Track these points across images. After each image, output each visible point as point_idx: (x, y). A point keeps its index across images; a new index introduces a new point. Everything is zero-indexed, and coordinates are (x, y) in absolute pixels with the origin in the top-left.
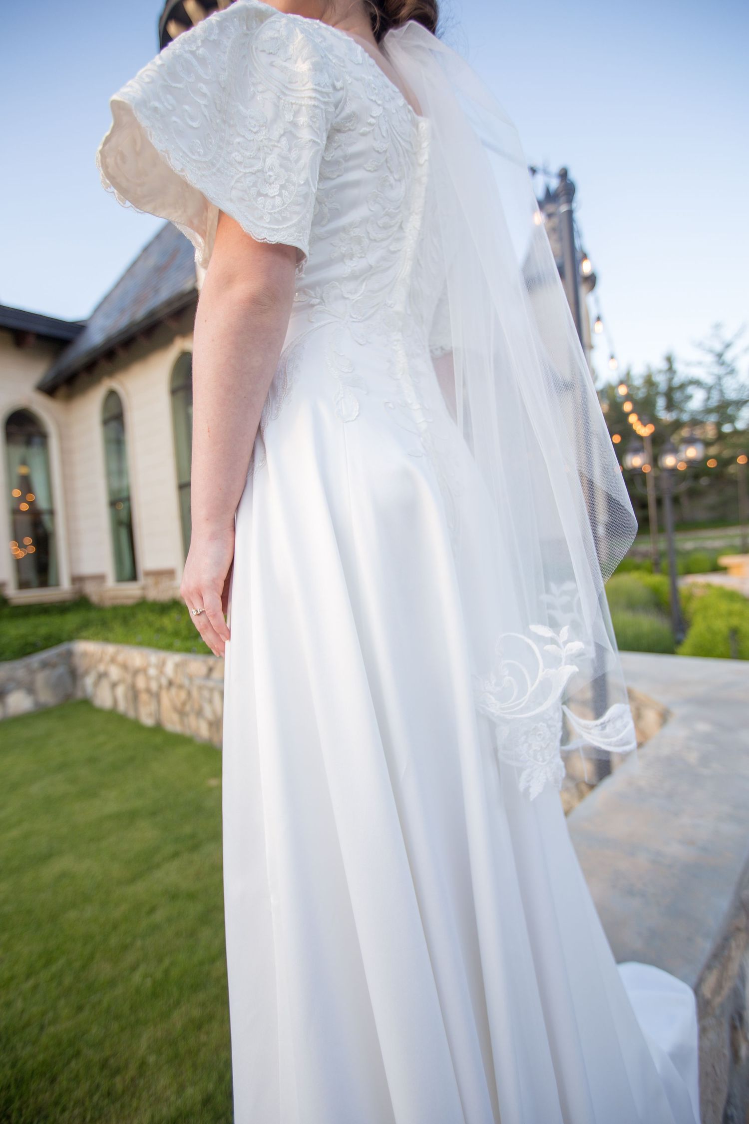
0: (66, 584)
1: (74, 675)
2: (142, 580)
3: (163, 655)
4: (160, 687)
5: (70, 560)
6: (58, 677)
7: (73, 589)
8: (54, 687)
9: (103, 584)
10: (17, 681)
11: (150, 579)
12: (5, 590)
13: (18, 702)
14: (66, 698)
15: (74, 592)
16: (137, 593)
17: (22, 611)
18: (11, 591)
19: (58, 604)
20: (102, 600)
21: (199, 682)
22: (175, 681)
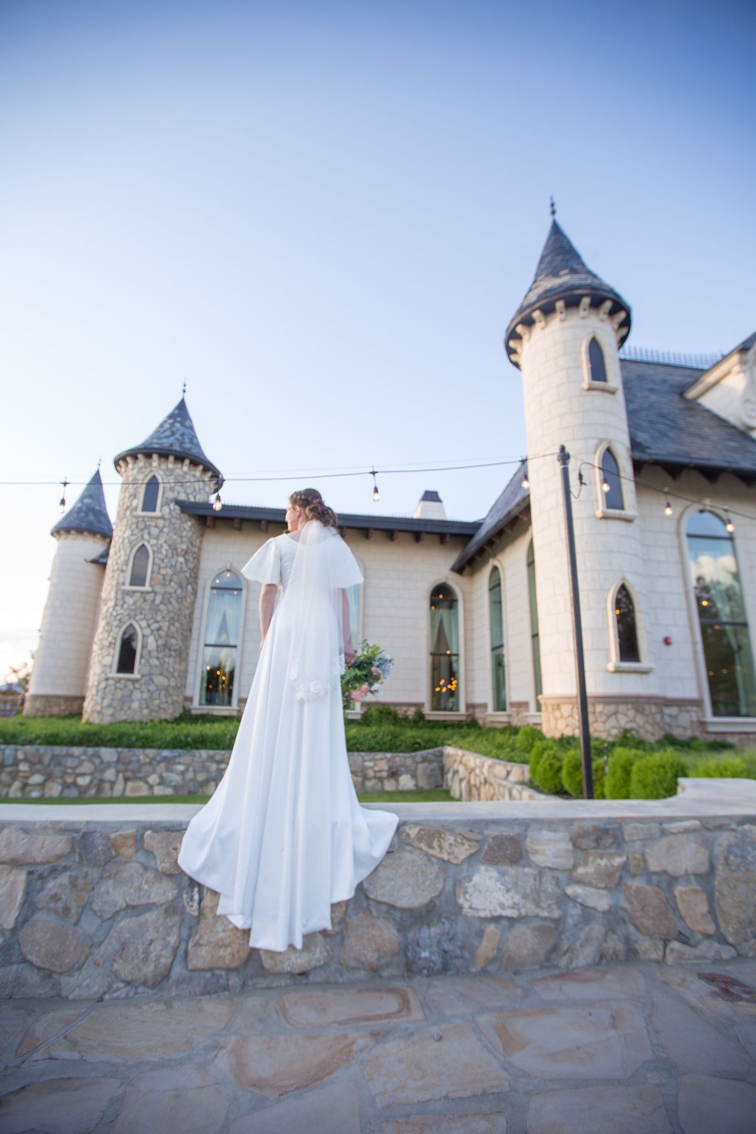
0: (462, 709)
1: (443, 771)
2: (508, 710)
3: (483, 758)
4: (481, 783)
5: (466, 691)
6: (433, 770)
7: (468, 713)
8: (429, 777)
9: (486, 711)
10: (407, 767)
11: (514, 709)
12: (422, 709)
13: (406, 782)
14: (437, 787)
15: (468, 716)
16: (505, 719)
17: (431, 724)
18: (427, 710)
19: (456, 723)
20: (484, 723)
21: (499, 781)
22: (489, 780)
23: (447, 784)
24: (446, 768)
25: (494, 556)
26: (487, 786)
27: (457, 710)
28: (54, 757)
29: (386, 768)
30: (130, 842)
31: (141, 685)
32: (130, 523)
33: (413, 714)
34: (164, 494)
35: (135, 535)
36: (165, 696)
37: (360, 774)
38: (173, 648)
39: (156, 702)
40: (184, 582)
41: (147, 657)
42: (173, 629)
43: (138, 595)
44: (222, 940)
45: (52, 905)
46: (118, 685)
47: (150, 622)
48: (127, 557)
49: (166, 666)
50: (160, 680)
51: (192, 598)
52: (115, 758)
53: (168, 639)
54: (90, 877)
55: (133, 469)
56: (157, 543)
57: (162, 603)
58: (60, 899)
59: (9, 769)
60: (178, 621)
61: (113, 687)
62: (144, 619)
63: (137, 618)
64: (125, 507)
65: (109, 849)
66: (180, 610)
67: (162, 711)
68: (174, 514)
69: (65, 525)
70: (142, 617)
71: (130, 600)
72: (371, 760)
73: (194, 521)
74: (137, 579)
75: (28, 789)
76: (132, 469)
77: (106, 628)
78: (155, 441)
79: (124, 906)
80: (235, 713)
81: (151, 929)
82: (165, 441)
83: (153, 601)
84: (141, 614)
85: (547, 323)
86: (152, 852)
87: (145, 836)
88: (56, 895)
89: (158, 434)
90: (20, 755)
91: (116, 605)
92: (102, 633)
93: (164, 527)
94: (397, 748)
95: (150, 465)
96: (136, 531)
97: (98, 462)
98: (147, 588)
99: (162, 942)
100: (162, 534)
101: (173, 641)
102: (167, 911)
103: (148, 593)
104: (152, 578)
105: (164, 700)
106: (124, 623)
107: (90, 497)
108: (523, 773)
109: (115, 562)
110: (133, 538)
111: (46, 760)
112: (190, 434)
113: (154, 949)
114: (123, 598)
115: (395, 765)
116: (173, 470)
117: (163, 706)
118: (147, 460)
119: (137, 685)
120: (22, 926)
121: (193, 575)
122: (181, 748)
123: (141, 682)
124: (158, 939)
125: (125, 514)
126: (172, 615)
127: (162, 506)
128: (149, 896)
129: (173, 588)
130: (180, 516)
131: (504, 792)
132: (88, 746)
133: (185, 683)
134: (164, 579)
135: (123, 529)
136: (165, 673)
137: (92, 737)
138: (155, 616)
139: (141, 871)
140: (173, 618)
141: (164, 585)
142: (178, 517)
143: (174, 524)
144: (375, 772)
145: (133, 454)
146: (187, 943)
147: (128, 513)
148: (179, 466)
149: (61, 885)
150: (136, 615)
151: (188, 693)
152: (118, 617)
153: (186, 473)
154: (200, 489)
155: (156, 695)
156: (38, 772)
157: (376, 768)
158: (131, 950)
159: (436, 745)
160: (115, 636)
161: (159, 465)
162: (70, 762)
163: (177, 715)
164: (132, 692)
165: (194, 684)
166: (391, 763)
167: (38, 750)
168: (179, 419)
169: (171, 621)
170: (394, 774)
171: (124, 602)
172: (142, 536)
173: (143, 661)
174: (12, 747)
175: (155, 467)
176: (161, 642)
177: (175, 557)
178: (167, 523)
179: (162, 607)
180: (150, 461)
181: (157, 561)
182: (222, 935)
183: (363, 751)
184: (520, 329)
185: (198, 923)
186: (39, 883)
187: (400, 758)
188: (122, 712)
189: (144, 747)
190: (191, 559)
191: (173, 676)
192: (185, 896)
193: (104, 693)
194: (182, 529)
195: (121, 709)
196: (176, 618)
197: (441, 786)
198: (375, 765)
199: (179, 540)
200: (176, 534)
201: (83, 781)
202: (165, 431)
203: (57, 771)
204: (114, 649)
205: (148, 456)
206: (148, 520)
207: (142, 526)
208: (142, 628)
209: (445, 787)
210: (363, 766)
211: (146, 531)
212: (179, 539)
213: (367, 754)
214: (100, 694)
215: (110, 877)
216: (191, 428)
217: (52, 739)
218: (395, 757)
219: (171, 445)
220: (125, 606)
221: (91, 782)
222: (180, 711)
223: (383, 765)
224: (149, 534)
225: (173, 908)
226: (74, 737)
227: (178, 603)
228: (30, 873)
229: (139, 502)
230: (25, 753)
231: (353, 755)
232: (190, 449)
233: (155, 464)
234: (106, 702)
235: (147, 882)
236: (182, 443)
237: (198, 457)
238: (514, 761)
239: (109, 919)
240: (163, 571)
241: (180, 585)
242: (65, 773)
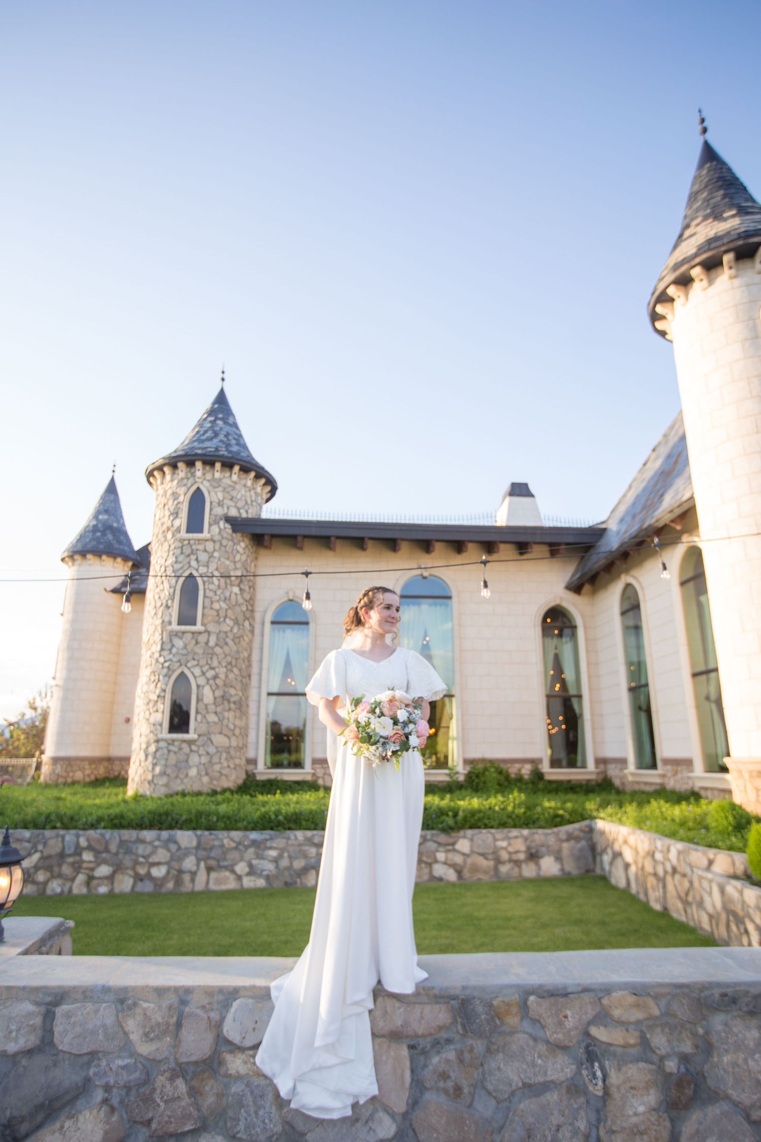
0: (591, 766)
1: (594, 851)
2: (661, 769)
3: (668, 841)
4: (666, 872)
5: (594, 742)
6: (581, 850)
7: (598, 770)
8: (578, 859)
9: (626, 768)
10: (548, 847)
11: (669, 767)
12: (540, 766)
13: (549, 866)
14: (588, 871)
15: (598, 774)
16: (658, 780)
17: (554, 786)
18: (545, 768)
19: (584, 782)
20: (623, 784)
21: (700, 872)
22: (679, 869)
23: (603, 869)
24: (599, 849)
25: (627, 571)
26: (677, 877)
27: (584, 766)
28: (122, 843)
29: (523, 848)
30: (514, 1010)
31: (199, 746)
32: (172, 547)
33: (528, 772)
34: (211, 510)
35: (181, 562)
36: (226, 759)
37: (491, 857)
38: (232, 700)
39: (217, 767)
40: (241, 618)
41: (204, 712)
42: (231, 676)
43: (189, 636)
44: (636, 1125)
45: (441, 1084)
46: (172, 748)
47: (205, 669)
48: (172, 590)
49: (225, 722)
50: (219, 740)
51: (250, 635)
52: (194, 844)
53: (226, 690)
54: (475, 1051)
55: (172, 480)
56: (208, 571)
57: (217, 645)
58: (449, 1077)
59: (71, 860)
60: (236, 666)
61: (165, 751)
62: (197, 665)
63: (189, 665)
64: (165, 527)
65: (493, 1019)
66: (238, 652)
67: (223, 778)
68: (225, 535)
69: (79, 547)
70: (196, 663)
71: (179, 643)
72: (503, 840)
73: (247, 541)
74: (186, 618)
75: (95, 882)
76: (169, 483)
77: (152, 679)
78: (196, 444)
79: (520, 1084)
80: (309, 778)
81: (555, 1112)
82: (207, 444)
83: (207, 643)
84: (194, 659)
85: (711, 282)
86: (538, 1021)
87: (529, 1003)
88: (444, 1072)
89: (199, 437)
90: (83, 842)
91: (162, 649)
92: (147, 683)
93: (215, 550)
94: (534, 822)
95: (193, 475)
96: (181, 558)
97: (112, 468)
98: (199, 627)
99: (570, 1128)
100: (212, 559)
101: (232, 691)
102: (569, 1090)
103: (200, 633)
104: (203, 615)
105: (225, 764)
106: (174, 671)
107: (106, 511)
108: (733, 864)
109: (157, 597)
110: (177, 566)
111: (113, 848)
112: (236, 434)
113: (564, 1136)
114: (171, 640)
115: (533, 844)
116: (220, 479)
117: (224, 772)
118: (188, 469)
119: (194, 748)
120: (413, 1109)
121: (250, 608)
122: (272, 829)
123: (198, 743)
124: (565, 1124)
125: (165, 537)
126: (229, 659)
127: (210, 525)
128: (545, 1073)
129: (228, 625)
130: (232, 536)
131: (711, 888)
132: (160, 829)
133: (247, 742)
134: (218, 615)
135: (165, 555)
136: (225, 731)
137: (164, 818)
138: (209, 662)
139: (531, 1043)
140: (230, 663)
141: (218, 623)
142: (230, 538)
143: (225, 547)
144: (510, 853)
145: (173, 463)
146: (598, 1128)
147: (169, 535)
148: (228, 474)
149: (448, 1061)
150: (188, 661)
151: (251, 754)
152: (166, 664)
153: (235, 483)
154: (252, 501)
155: (216, 759)
156: (105, 862)
157: (511, 849)
158: (538, 1137)
159: (583, 818)
160: (164, 687)
161: (204, 474)
162: (141, 849)
163: (240, 782)
164: (188, 755)
165: (257, 743)
166: (528, 841)
167: (103, 835)
168: (220, 416)
169: (229, 667)
170: (533, 856)
171: (173, 646)
172: (189, 563)
173: (199, 717)
174: (73, 832)
175: (199, 478)
176: (218, 693)
177: (229, 587)
178: (217, 546)
179: (218, 650)
180: (193, 470)
181: (209, 594)
182: (634, 1120)
183: (492, 827)
184: (672, 291)
185: (605, 1105)
186: (422, 1058)
187: (540, 836)
188: (179, 781)
189: (227, 828)
190: (247, 588)
191: (234, 735)
192: (585, 1072)
193: (154, 758)
194: (235, 552)
195: (177, 777)
196: (234, 663)
197: (593, 870)
198: (509, 844)
199: (232, 566)
200: (228, 559)
201: (158, 872)
202: (206, 432)
203: (128, 861)
204: (164, 704)
205: (191, 464)
206: (195, 544)
207: (185, 550)
208: (195, 677)
209: (598, 871)
210: (495, 846)
211: (193, 557)
212: (232, 564)
213: (499, 830)
214: (150, 758)
215: (498, 1051)
216: (235, 425)
217: (116, 821)
218: (533, 834)
219: (217, 449)
220: (174, 650)
221: (168, 873)
222: (244, 776)
223: (520, 845)
224: (197, 559)
225: (574, 1088)
226: (142, 818)
227: (235, 644)
228: (412, 1047)
229: (182, 521)
230: (88, 840)
231: (481, 833)
232: (238, 453)
233: (199, 474)
234: (158, 770)
235: (540, 1057)
236: (228, 445)
237: (249, 462)
238: (717, 847)
239: (505, 1100)
240: (216, 606)
241: (236, 622)
242: (136, 863)
